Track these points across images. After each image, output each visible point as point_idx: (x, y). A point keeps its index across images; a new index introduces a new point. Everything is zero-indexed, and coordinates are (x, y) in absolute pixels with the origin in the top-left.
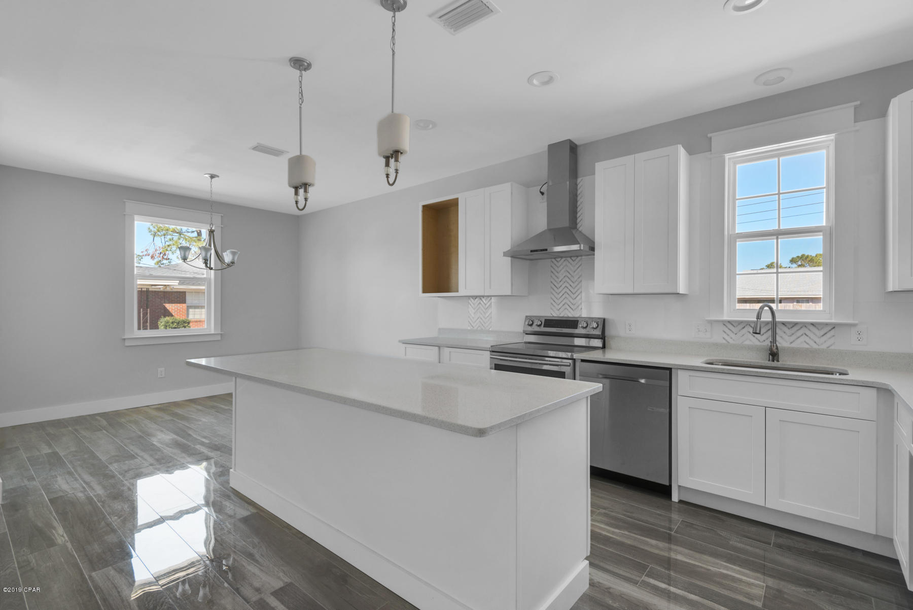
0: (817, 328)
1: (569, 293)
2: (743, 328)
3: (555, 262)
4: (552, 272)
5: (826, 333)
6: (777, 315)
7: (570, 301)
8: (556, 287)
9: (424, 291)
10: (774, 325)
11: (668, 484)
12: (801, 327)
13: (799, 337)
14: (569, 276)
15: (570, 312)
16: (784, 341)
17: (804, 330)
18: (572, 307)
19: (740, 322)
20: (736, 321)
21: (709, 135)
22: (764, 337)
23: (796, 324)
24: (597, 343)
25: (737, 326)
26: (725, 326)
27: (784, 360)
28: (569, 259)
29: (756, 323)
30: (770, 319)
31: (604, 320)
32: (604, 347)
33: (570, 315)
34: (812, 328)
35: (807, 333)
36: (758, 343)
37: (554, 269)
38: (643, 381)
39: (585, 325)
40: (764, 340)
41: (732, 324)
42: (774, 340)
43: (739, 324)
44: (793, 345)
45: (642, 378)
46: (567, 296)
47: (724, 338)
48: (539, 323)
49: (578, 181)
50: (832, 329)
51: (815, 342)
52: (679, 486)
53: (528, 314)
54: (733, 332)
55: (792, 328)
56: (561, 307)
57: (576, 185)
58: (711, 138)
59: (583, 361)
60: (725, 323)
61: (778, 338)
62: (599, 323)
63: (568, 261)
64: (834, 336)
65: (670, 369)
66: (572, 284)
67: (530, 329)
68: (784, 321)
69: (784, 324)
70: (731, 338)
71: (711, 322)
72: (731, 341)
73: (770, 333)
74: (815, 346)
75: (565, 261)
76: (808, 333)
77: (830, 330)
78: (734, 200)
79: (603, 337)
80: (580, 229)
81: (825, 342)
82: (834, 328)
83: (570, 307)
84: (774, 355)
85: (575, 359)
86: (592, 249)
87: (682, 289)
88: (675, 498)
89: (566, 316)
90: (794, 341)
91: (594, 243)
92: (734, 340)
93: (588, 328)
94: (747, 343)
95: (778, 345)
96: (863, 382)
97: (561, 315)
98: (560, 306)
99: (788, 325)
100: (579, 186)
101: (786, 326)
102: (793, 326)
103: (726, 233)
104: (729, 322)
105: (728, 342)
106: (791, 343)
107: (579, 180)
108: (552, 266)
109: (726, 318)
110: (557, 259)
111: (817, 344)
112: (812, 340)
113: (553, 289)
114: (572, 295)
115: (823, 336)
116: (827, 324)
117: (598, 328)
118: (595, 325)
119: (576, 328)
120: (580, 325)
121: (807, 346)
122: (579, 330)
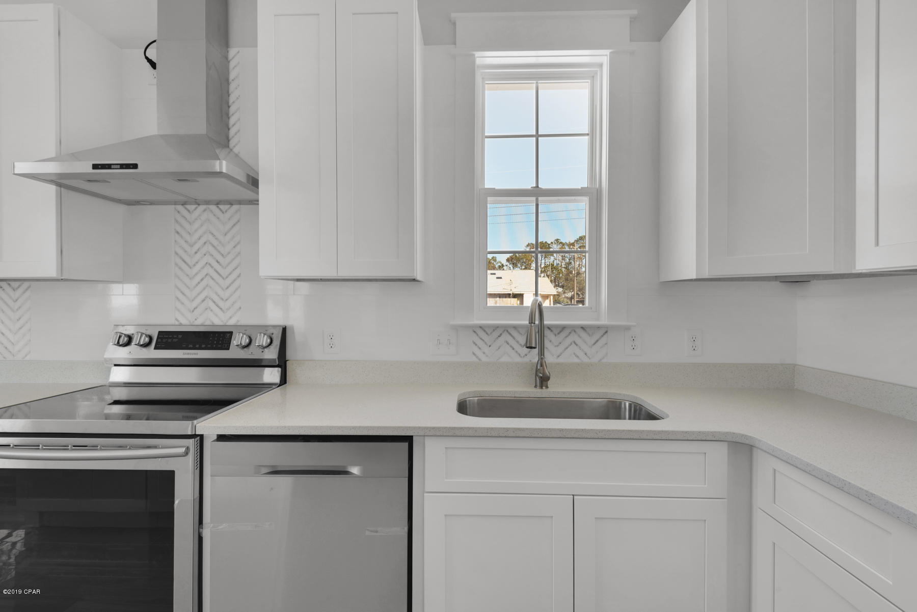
0: (588, 334)
1: (216, 276)
2: (499, 336)
3: (185, 213)
4: (178, 233)
5: (597, 341)
7: (216, 293)
8: (188, 265)
10: (541, 332)
12: (570, 333)
13: (567, 348)
14: (215, 243)
15: (216, 315)
16: (551, 355)
17: (574, 337)
18: (221, 304)
19: (496, 327)
20: (489, 326)
21: (453, 16)
23: (563, 328)
24: (275, 374)
25: (491, 333)
26: (475, 335)
28: (213, 207)
31: (284, 328)
32: (284, 380)
33: (217, 322)
34: (583, 334)
35: (577, 343)
36: (518, 359)
37: (181, 226)
38: (357, 471)
39: (245, 341)
41: (485, 331)
43: (494, 330)
44: (561, 360)
45: (355, 465)
46: (211, 283)
47: (474, 354)
48: (144, 340)
49: (231, 54)
50: (604, 334)
51: (586, 354)
54: (486, 343)
55: (559, 333)
56: (198, 305)
57: (226, 59)
58: (454, 21)
59: (222, 438)
60: (475, 329)
61: (546, 351)
62: (274, 337)
63: (211, 211)
64: (606, 344)
65: (409, 438)
66: (219, 258)
67: (121, 354)
68: (550, 325)
70: (484, 353)
71: (457, 328)
72: (484, 359)
74: (586, 360)
75: (205, 210)
76: (578, 341)
77: (602, 336)
79: (282, 363)
80: (236, 150)
81: (597, 352)
82: (606, 332)
83: (217, 306)
84: (541, 378)
85: (202, 436)
89: (208, 323)
90: (561, 353)
92: (487, 356)
93: (252, 346)
94: (505, 359)
96: (713, 433)
97: (199, 322)
98: (195, 304)
99: (553, 329)
100: (232, 64)
101: (552, 331)
102: (561, 332)
104: (481, 327)
105: (480, 359)
106: (558, 356)
107: (232, 52)
108: (177, 221)
109: (476, 321)
110: (188, 207)
111: (588, 357)
112: (583, 350)
113: (180, 268)
114: (220, 281)
115: (594, 344)
116: (598, 327)
117: (272, 347)
118: (265, 341)
119: (228, 348)
120: (235, 342)
121: (576, 360)
122: (233, 353)
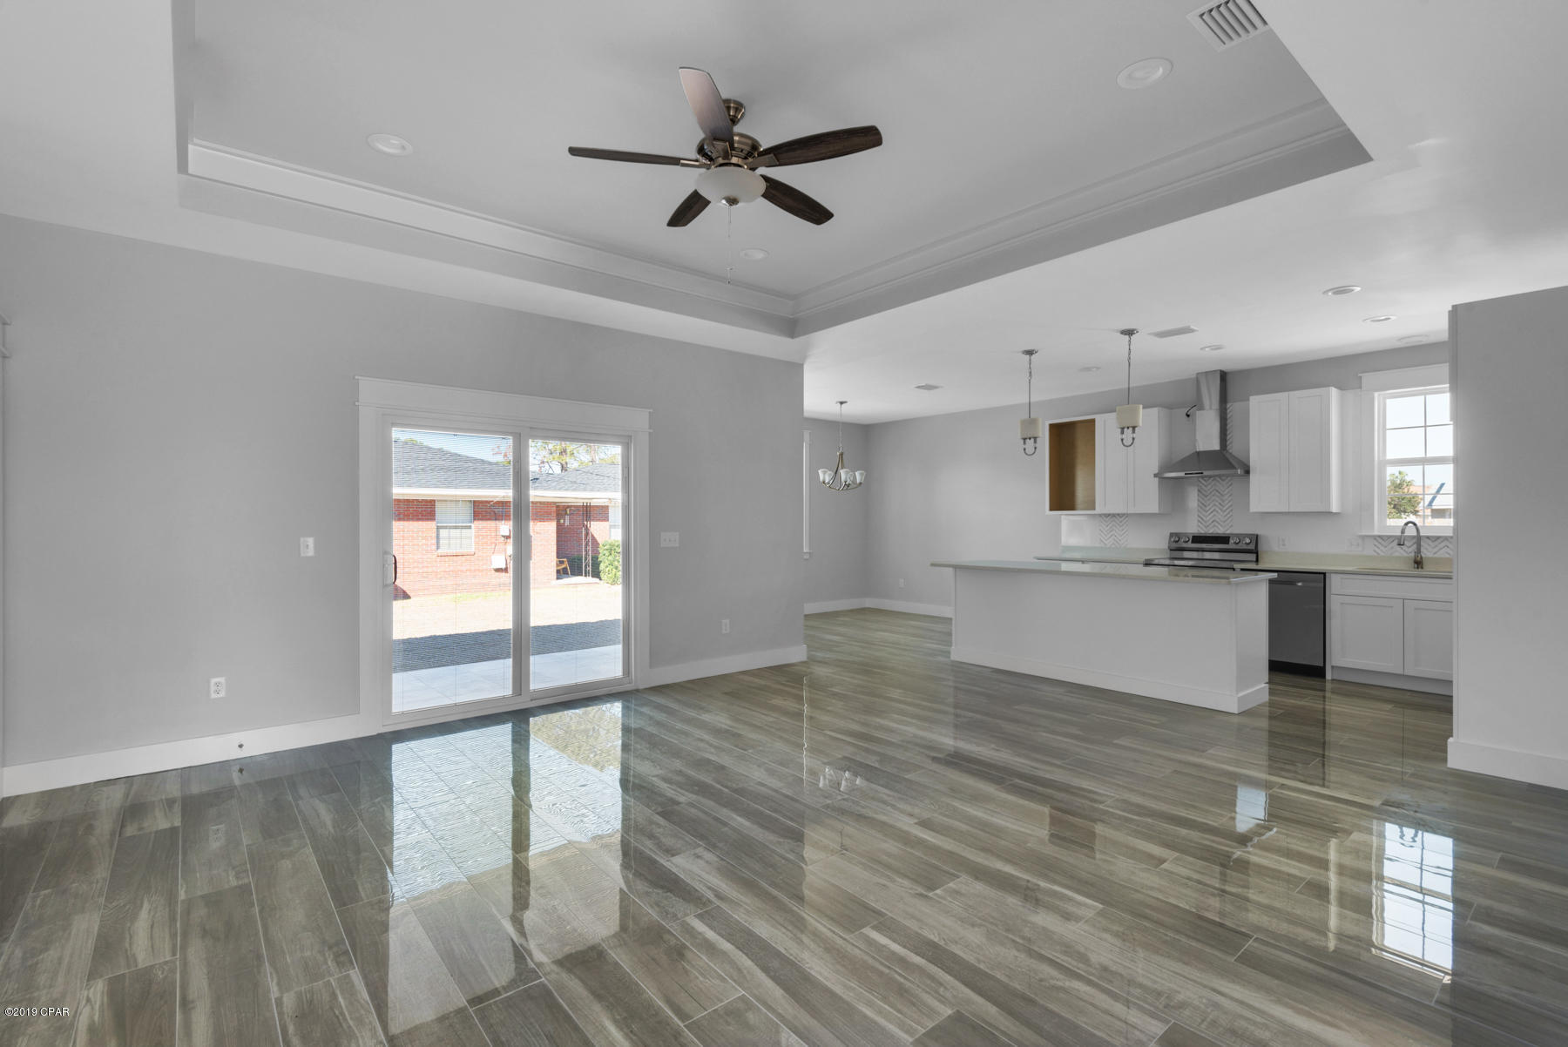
1: (1219, 510)
2: (1392, 542)
3: (1203, 482)
4: (1200, 491)
6: (1421, 531)
8: (1205, 506)
9: (1051, 509)
10: (1418, 539)
11: (1322, 665)
13: (1440, 549)
14: (1219, 495)
15: (1219, 529)
16: (1427, 552)
17: (1445, 543)
19: (1386, 537)
21: (1360, 375)
22: (1410, 550)
23: (1438, 538)
24: (1253, 557)
25: (1386, 540)
26: (1375, 541)
27: (1428, 568)
28: (1217, 478)
29: (1401, 536)
30: (1415, 534)
31: (1257, 536)
32: (1257, 561)
33: (1221, 532)
36: (1405, 555)
37: (1202, 488)
38: (1300, 584)
39: (1237, 541)
40: (1408, 552)
42: (1419, 551)
43: (1383, 539)
44: (1436, 555)
46: (1217, 514)
47: (1375, 551)
48: (1186, 539)
49: (1228, 406)
52: (1333, 667)
53: (1172, 531)
54: (1383, 545)
55: (1434, 541)
56: (1209, 524)
57: (1226, 409)
58: (1361, 377)
60: (1375, 537)
61: (1422, 549)
62: (1251, 539)
63: (1217, 481)
65: (1324, 574)
66: (1222, 503)
67: (1175, 546)
69: (1428, 537)
70: (1382, 551)
71: (1363, 537)
72: (1381, 554)
73: (1415, 546)
75: (1213, 480)
76: (1449, 545)
78: (1385, 429)
79: (1256, 552)
80: (1231, 451)
83: (1220, 525)
84: (1418, 563)
86: (1248, 472)
87: (1334, 509)
88: (1329, 676)
89: (1216, 532)
90: (1436, 552)
91: (1249, 467)
92: (1384, 553)
93: (1240, 544)
94: (1397, 554)
95: (1423, 556)
97: (1211, 532)
99: (1431, 539)
100: (1228, 411)
101: (1429, 539)
102: (1436, 540)
103: (1376, 458)
104: (1379, 536)
105: (1379, 555)
106: (1434, 554)
108: (1199, 486)
109: (1376, 533)
110: (1205, 479)
113: (1201, 508)
114: (1222, 513)
117: (1250, 544)
118: (1247, 541)
119: (1228, 543)
120: (1231, 541)
121: (1447, 556)
122: (1231, 546)
